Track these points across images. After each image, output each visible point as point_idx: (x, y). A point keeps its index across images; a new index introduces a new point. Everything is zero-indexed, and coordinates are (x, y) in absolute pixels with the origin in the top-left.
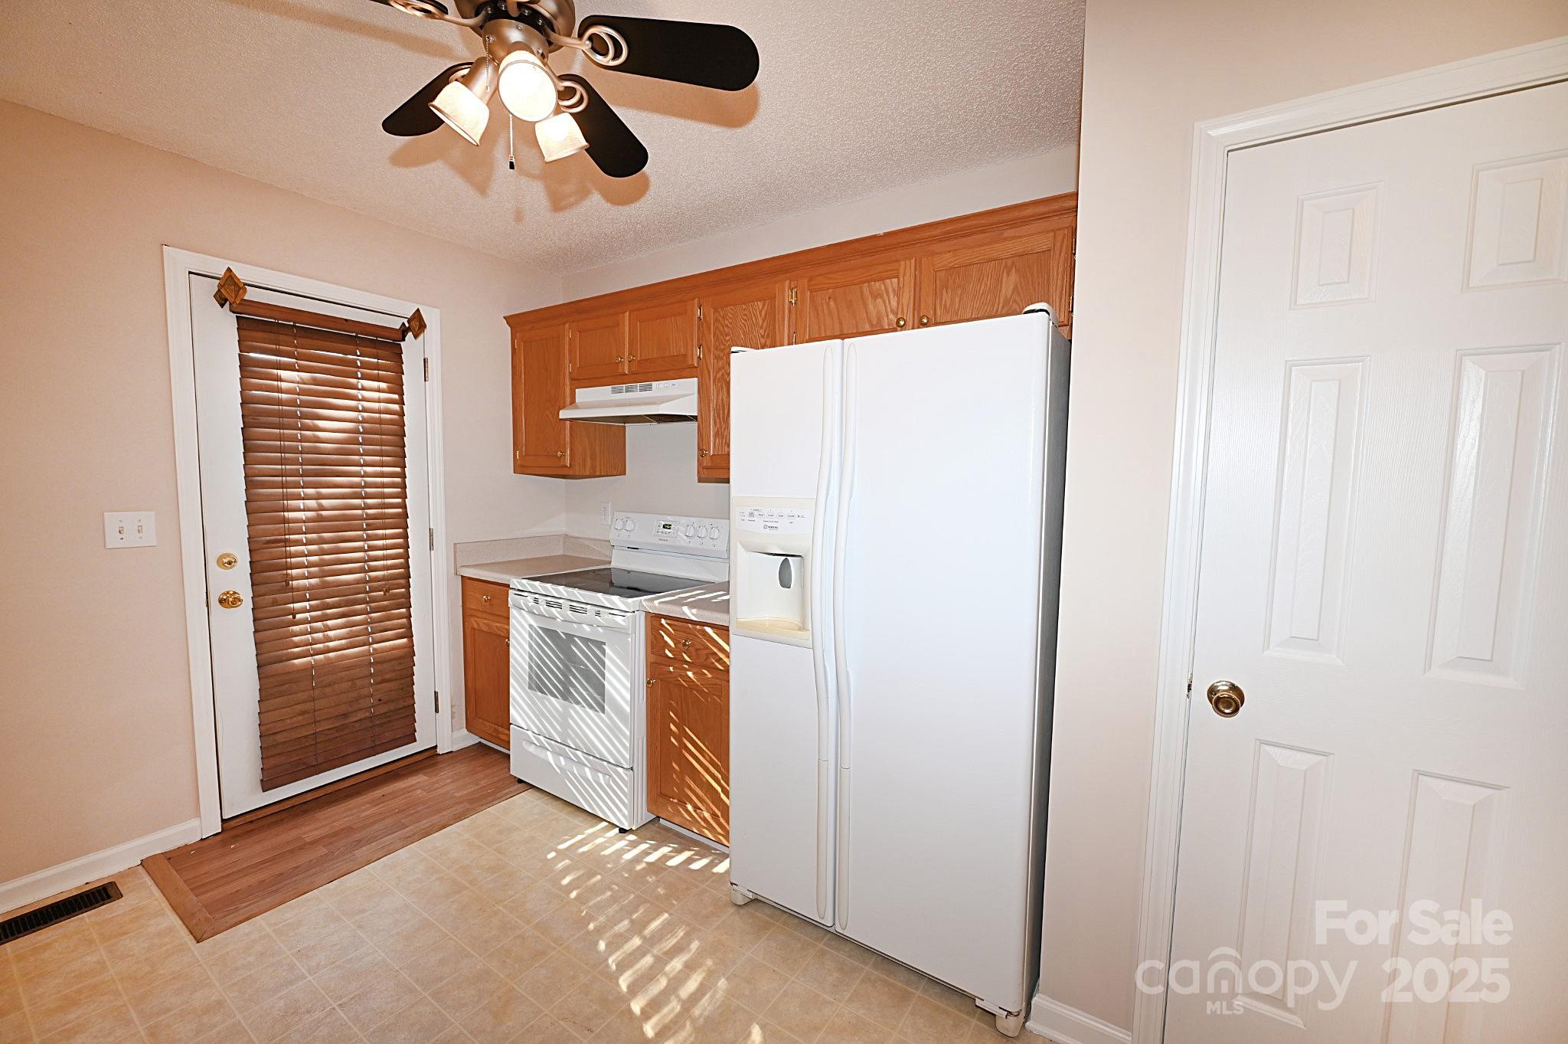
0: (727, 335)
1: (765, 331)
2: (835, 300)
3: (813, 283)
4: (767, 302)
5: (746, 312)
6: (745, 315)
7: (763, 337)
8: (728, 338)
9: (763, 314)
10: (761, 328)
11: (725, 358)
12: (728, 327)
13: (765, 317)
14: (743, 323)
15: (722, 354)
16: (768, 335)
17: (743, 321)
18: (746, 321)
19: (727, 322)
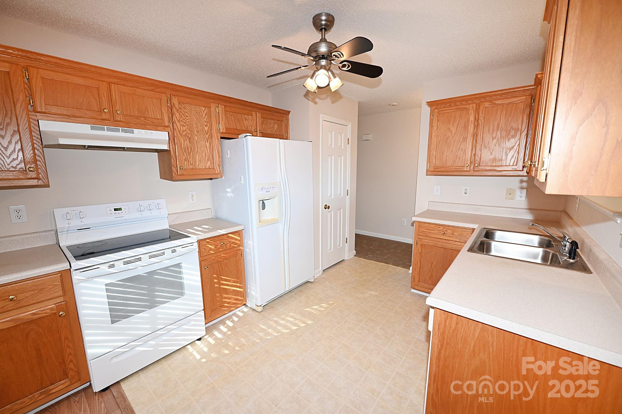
0: (187, 116)
1: (206, 120)
2: (233, 117)
3: (226, 108)
4: (207, 108)
5: (196, 109)
6: (196, 110)
7: (206, 122)
8: (187, 118)
9: (205, 112)
10: (205, 118)
11: (186, 126)
12: (187, 113)
13: (206, 114)
14: (195, 114)
15: (184, 124)
16: (208, 122)
17: (195, 113)
18: (196, 113)
19: (186, 111)
